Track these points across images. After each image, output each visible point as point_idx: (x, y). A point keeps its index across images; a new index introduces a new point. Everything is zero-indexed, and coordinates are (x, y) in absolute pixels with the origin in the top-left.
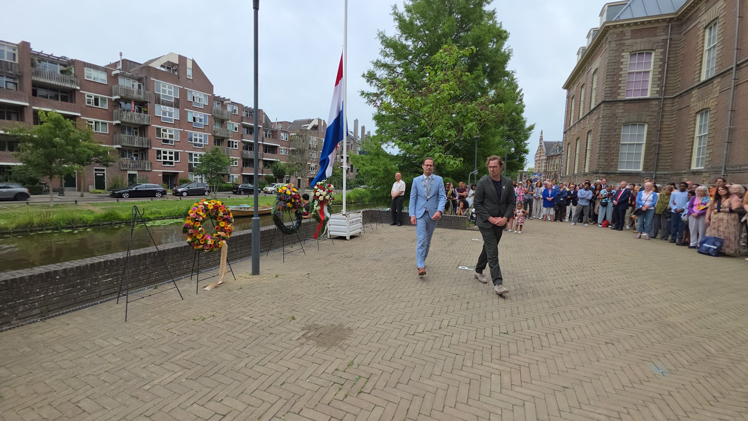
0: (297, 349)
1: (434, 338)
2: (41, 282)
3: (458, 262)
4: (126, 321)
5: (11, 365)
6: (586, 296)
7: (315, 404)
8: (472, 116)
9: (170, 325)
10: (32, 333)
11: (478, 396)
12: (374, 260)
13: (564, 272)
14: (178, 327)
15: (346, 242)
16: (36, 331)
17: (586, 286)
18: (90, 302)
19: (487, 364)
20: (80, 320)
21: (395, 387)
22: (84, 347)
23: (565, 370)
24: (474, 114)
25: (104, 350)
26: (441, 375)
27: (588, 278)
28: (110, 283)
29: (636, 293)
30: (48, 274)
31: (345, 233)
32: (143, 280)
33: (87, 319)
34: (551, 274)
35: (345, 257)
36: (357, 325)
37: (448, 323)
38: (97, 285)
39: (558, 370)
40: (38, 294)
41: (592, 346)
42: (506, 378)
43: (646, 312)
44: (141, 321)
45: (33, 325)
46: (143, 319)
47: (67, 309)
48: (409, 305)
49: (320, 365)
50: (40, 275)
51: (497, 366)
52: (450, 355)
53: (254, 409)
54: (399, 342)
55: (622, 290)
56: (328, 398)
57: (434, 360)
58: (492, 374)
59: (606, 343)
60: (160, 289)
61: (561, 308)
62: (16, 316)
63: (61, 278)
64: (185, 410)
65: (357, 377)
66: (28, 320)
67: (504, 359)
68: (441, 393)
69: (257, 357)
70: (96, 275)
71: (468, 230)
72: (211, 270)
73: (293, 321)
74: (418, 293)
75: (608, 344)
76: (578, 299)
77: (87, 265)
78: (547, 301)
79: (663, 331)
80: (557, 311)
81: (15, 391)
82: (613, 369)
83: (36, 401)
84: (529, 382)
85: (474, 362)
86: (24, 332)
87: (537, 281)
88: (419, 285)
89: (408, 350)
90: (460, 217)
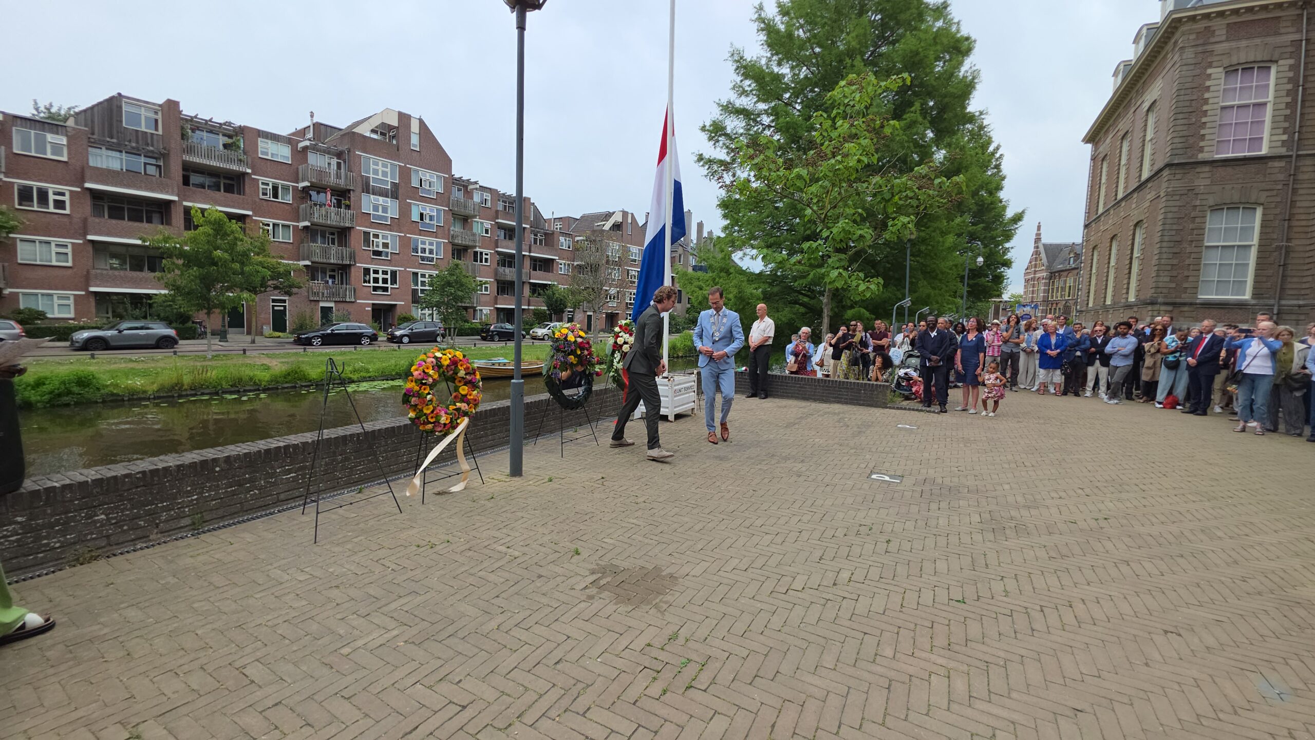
0: (583, 605)
1: (823, 602)
2: (194, 476)
3: (871, 465)
4: (315, 543)
5: (147, 605)
6: (1127, 540)
7: (612, 702)
8: (900, 199)
9: (381, 553)
10: (178, 556)
11: (905, 712)
12: (716, 457)
13: (1080, 491)
14: (393, 558)
15: (667, 425)
16: (185, 551)
17: (1124, 522)
18: (263, 510)
19: (924, 655)
20: (249, 537)
21: (750, 684)
22: (254, 581)
23: (1079, 677)
24: (907, 196)
25: (283, 586)
26: (835, 669)
27: (1129, 505)
28: (293, 481)
29: (1231, 538)
30: (204, 463)
32: (341, 478)
33: (259, 536)
34: (1054, 494)
36: (686, 569)
37: (850, 575)
38: (274, 484)
39: (1064, 677)
40: (189, 494)
41: (1135, 636)
42: (959, 685)
43: (1251, 576)
44: (338, 544)
45: (181, 543)
46: (340, 541)
47: (231, 519)
48: (779, 539)
49: (621, 634)
50: (193, 465)
51: (941, 661)
52: (851, 633)
53: (511, 700)
54: (759, 605)
55: (1202, 531)
56: (633, 693)
57: (822, 641)
58: (933, 675)
59: (1166, 632)
60: (367, 493)
61: (1075, 560)
62: (157, 527)
63: (222, 470)
64: (402, 691)
65: (684, 660)
66: (172, 535)
67: (957, 648)
68: (834, 701)
69: (517, 615)
70: (272, 468)
71: (890, 408)
72: (446, 466)
73: (576, 557)
74: (796, 519)
75: (1170, 634)
76: (1109, 545)
77: (259, 452)
78: (1045, 546)
79: (1286, 614)
80: (1065, 566)
81: (151, 645)
82: (1178, 683)
83: (182, 661)
84: (1006, 695)
85: (897, 650)
86: (168, 553)
87: (1024, 506)
88: (797, 505)
89: (775, 619)
90: (877, 385)
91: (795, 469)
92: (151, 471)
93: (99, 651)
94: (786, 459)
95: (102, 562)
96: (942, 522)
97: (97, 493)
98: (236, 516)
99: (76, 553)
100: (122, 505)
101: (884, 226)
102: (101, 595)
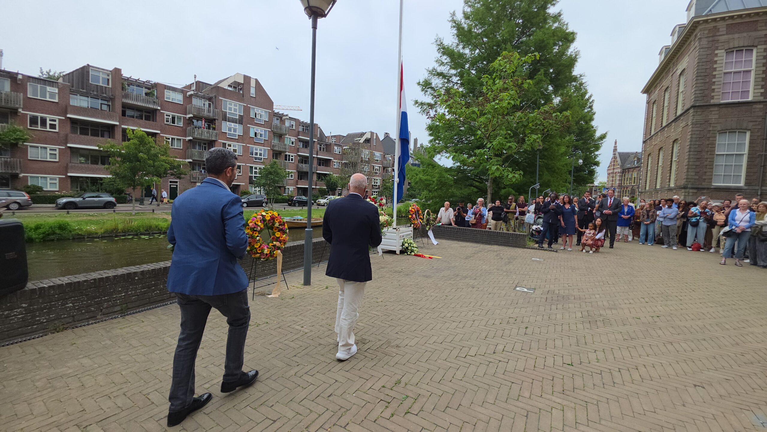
1: (487, 363)
2: (123, 282)
3: (516, 282)
5: (94, 356)
6: (671, 329)
7: (361, 420)
8: (533, 125)
10: (113, 328)
12: (424, 276)
13: (642, 300)
15: (395, 256)
16: (117, 326)
17: (669, 318)
18: (161, 303)
19: (548, 397)
20: (153, 318)
21: (444, 411)
22: (155, 344)
23: (642, 412)
24: (536, 123)
26: (494, 404)
27: (672, 308)
29: (734, 329)
30: (129, 274)
31: (395, 248)
33: (159, 318)
34: (626, 301)
35: (395, 272)
36: (406, 342)
37: (503, 347)
39: (633, 412)
40: (120, 292)
41: (676, 388)
42: (570, 415)
43: (747, 353)
45: (115, 321)
47: (143, 307)
48: (461, 325)
49: (367, 380)
50: (123, 276)
51: (558, 400)
52: (504, 382)
53: (302, 417)
54: (449, 364)
55: (717, 325)
56: (374, 415)
57: (487, 387)
58: (553, 409)
59: (695, 386)
61: (638, 340)
62: (101, 311)
63: (139, 279)
64: (239, 411)
65: (404, 396)
66: (110, 316)
67: (568, 393)
68: (494, 423)
69: (306, 367)
71: (527, 248)
72: (267, 278)
74: (471, 313)
75: (697, 387)
76: (660, 332)
77: (160, 269)
78: (621, 333)
80: (633, 344)
81: (96, 380)
82: (703, 417)
83: (113, 390)
84: (599, 422)
85: (532, 393)
86: (107, 326)
87: (608, 308)
88: (472, 305)
89: (458, 373)
90: (519, 234)
91: (471, 284)
92: (99, 279)
93: (66, 383)
94: (466, 277)
95: (69, 331)
96: (559, 316)
97: (68, 291)
98: (146, 305)
99: (55, 325)
100: (82, 298)
101: (523, 140)
102: (68, 350)
